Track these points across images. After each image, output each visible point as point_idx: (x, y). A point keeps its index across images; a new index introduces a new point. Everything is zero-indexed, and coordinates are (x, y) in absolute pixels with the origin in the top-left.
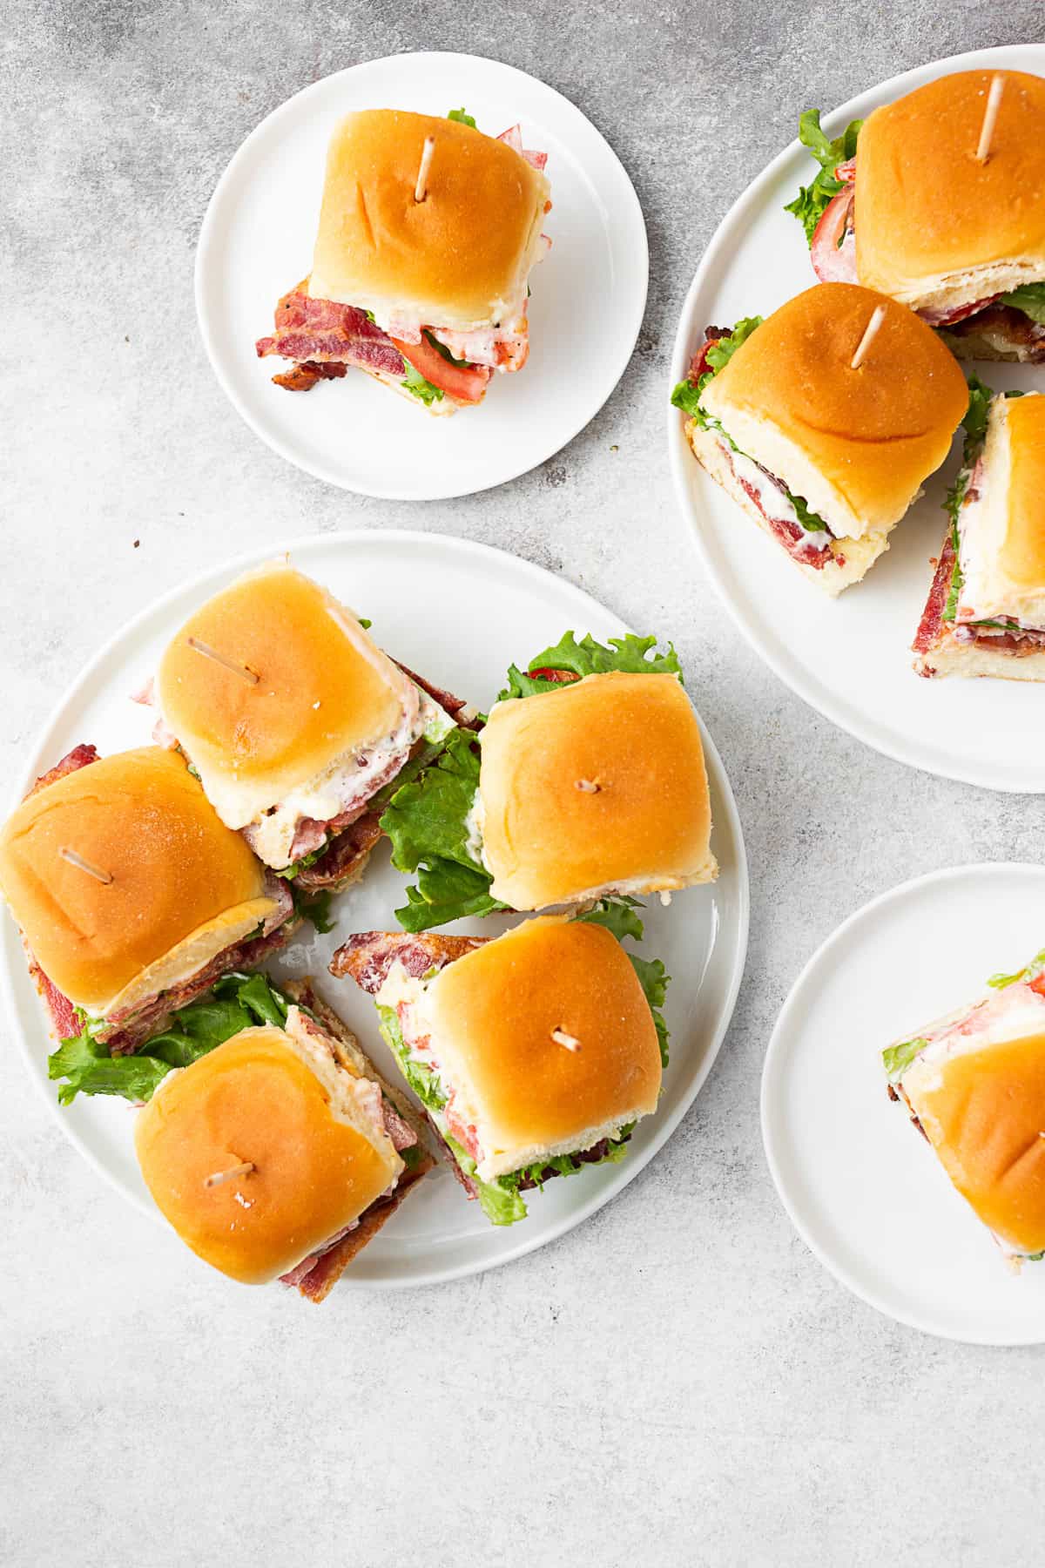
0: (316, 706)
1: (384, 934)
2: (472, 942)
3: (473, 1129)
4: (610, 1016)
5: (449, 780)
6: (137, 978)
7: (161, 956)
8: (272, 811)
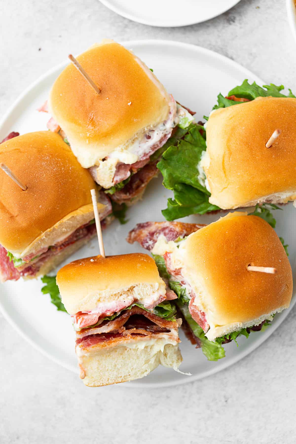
0: (129, 104)
1: (154, 223)
2: (197, 226)
3: (203, 314)
4: (275, 259)
5: (189, 147)
6: (38, 238)
7: (51, 227)
8: (104, 160)
